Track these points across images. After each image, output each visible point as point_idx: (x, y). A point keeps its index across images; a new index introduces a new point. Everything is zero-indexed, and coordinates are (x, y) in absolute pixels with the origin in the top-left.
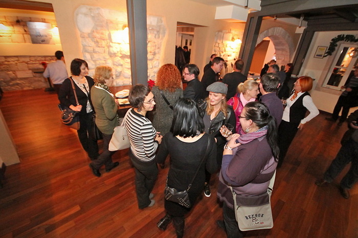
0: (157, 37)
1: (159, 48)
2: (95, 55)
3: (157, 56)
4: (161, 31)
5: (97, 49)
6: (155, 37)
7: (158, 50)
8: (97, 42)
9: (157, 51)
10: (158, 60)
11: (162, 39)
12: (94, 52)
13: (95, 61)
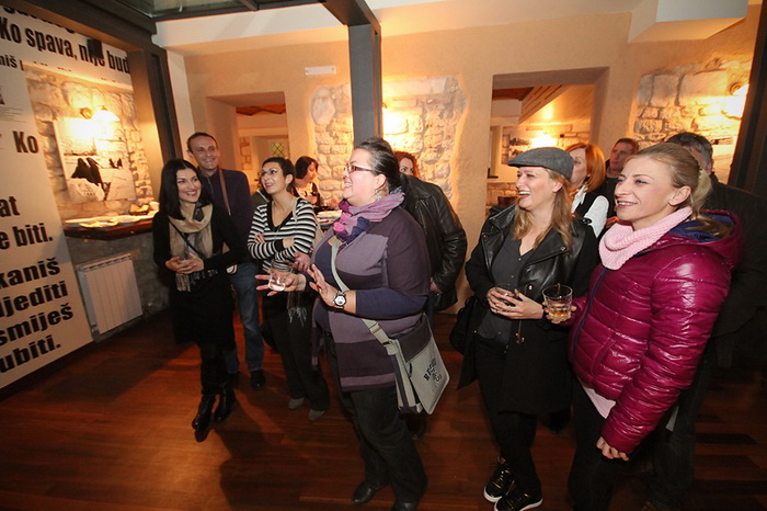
0: (445, 115)
1: (449, 137)
2: (332, 157)
3: (446, 155)
4: (456, 103)
5: (336, 148)
6: (441, 116)
7: (449, 141)
8: (337, 137)
9: (444, 144)
10: (446, 161)
11: (458, 118)
12: (332, 152)
13: (331, 167)
